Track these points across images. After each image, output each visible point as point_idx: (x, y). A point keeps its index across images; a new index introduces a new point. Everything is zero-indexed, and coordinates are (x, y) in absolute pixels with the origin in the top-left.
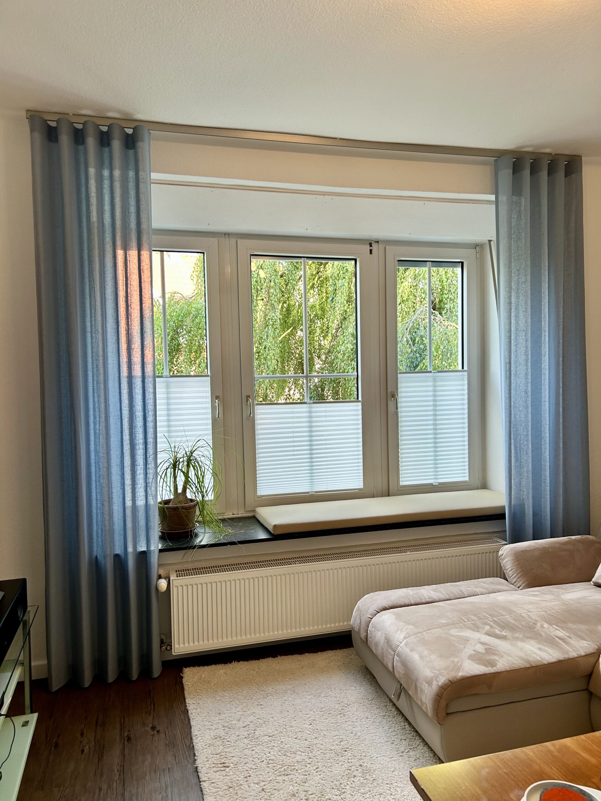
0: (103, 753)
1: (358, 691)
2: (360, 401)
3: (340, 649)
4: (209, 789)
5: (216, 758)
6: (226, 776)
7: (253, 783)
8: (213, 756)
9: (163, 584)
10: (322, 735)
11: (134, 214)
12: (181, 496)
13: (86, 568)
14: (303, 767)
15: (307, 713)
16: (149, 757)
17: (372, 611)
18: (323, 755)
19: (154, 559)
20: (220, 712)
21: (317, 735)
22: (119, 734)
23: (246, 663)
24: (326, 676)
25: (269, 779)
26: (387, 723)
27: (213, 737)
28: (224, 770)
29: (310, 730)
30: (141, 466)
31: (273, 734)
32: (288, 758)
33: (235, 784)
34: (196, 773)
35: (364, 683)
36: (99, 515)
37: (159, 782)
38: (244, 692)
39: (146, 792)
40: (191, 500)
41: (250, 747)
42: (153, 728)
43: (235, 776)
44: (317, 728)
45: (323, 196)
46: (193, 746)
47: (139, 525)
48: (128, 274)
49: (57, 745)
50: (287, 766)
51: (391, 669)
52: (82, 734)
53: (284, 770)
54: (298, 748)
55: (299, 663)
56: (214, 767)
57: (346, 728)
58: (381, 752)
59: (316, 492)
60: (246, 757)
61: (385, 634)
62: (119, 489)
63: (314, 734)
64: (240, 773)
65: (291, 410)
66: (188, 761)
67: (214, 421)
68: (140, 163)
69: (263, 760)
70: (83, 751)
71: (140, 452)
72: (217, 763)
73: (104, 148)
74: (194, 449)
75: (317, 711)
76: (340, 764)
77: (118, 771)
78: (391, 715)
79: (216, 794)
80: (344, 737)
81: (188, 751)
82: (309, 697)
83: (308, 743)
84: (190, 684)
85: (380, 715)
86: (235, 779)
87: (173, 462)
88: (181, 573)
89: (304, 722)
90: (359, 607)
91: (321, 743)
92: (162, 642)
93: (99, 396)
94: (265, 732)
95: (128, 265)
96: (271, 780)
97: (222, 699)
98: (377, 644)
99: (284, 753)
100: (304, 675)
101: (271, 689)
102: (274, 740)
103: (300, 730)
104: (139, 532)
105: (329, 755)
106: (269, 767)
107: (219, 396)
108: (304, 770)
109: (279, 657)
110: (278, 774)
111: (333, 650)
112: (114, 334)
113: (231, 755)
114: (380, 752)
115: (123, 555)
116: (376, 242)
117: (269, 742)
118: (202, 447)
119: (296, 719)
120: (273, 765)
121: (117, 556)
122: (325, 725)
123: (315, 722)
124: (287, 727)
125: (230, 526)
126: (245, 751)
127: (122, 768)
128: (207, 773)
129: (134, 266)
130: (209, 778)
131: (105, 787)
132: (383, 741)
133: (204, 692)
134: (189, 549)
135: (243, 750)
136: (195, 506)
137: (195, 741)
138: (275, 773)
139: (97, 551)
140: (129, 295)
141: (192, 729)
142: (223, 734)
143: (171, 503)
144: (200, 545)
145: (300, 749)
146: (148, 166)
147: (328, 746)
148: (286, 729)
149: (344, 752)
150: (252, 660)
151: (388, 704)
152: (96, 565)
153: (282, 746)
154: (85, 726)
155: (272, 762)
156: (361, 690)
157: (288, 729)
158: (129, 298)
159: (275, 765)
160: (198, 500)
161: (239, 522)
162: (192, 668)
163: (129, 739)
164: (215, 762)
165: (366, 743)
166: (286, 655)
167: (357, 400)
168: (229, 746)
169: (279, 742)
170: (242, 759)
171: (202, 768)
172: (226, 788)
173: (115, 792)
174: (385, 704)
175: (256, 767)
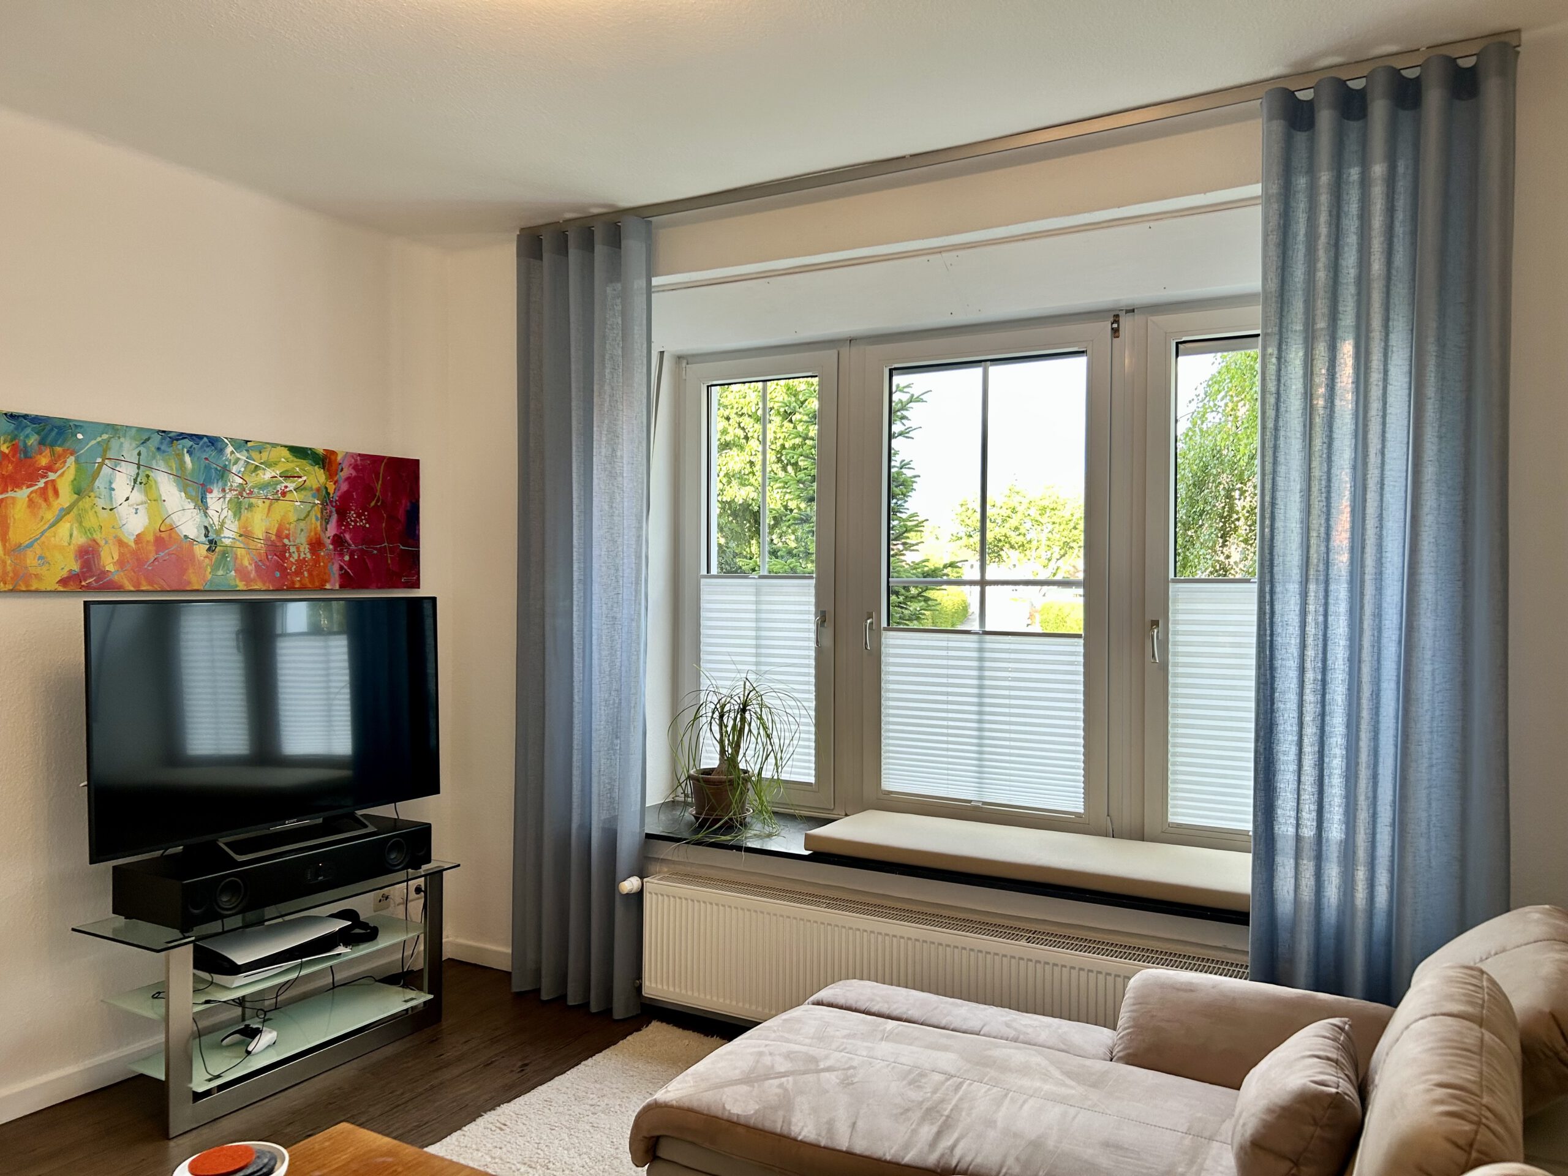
40: (746, 772)
45: (939, 256)
59: (984, 803)
65: (944, 644)
116: (1127, 311)
143: (713, 774)
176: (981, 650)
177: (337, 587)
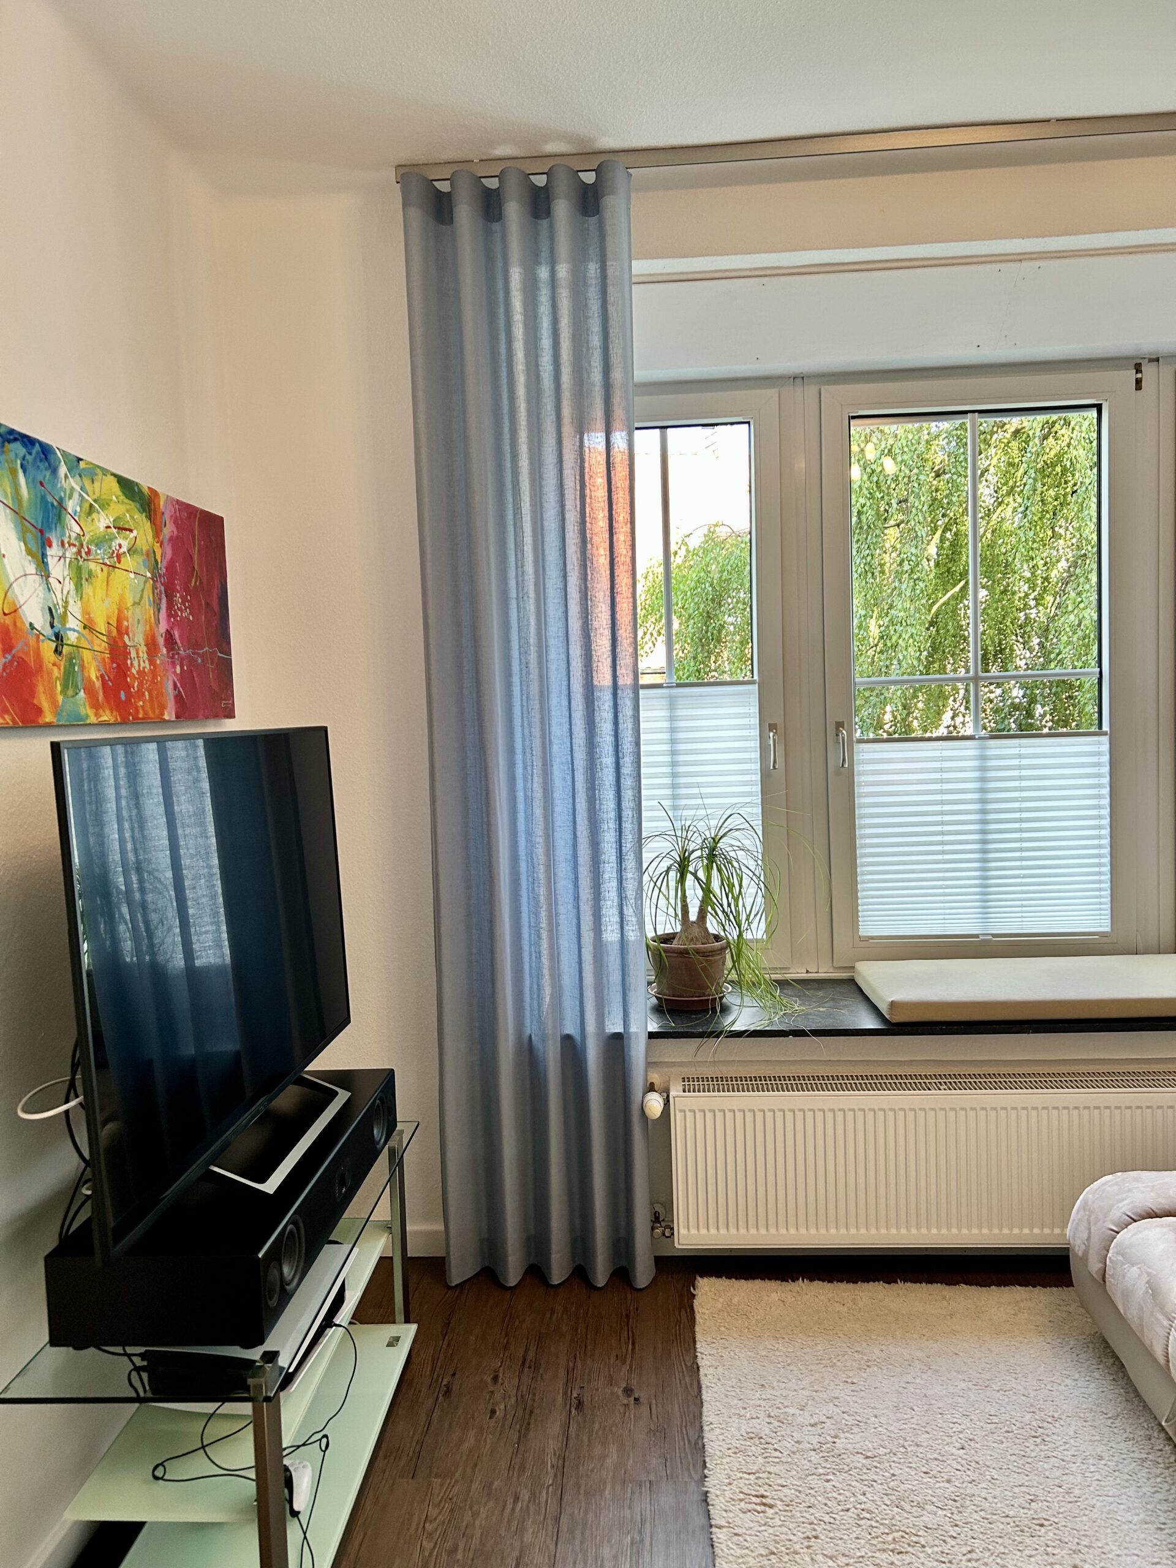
0: (529, 1424)
1: (1083, 1390)
2: (1105, 734)
3: (1044, 1286)
4: (728, 1546)
5: (747, 1482)
6: (765, 1525)
7: (823, 1554)
8: (741, 1475)
9: (654, 1104)
10: (989, 1478)
11: (598, 350)
12: (695, 927)
13: (511, 1057)
14: (937, 1543)
15: (955, 1420)
16: (613, 1450)
17: (1118, 1214)
18: (985, 1524)
19: (638, 1049)
20: (764, 1383)
21: (975, 1476)
22: (561, 1391)
23: (827, 1285)
24: (1007, 1343)
25: (859, 1554)
26: (1148, 1479)
27: (745, 1434)
28: (762, 1512)
29: (960, 1460)
30: (611, 865)
31: (875, 1453)
32: (905, 1515)
33: (783, 1549)
34: (704, 1504)
35: (1096, 1374)
36: (534, 955)
37: (630, 1507)
38: (819, 1347)
39: (602, 1523)
40: (717, 938)
41: (821, 1471)
42: (628, 1391)
43: (784, 1529)
44: (977, 1459)
45: (1017, 265)
46: (704, 1445)
47: (608, 981)
48: (587, 477)
49: (448, 1392)
50: (901, 1533)
51: (1162, 1360)
52: (495, 1379)
53: (894, 1539)
54: (929, 1498)
55: (945, 1303)
56: (741, 1500)
57: (1047, 1473)
58: (1129, 1546)
59: (994, 935)
60: (812, 1492)
61: (1149, 1274)
62: (570, 907)
63: (968, 1472)
64: (794, 1525)
65: (937, 754)
66: (691, 1477)
67: (766, 776)
68: (609, 241)
69: (848, 1506)
70: (493, 1412)
71: (609, 838)
72: (749, 1492)
73: (539, 221)
74: (721, 834)
75: (979, 1420)
76: (1027, 1552)
77: (552, 1466)
78: (1160, 1460)
79: (741, 1561)
80: (1040, 1492)
81: (692, 1454)
82: (963, 1385)
83: (952, 1489)
84: (707, 1312)
85: (1132, 1455)
86: (783, 1537)
87: (678, 859)
88: (692, 1084)
89: (948, 1440)
90: (1085, 1202)
91: (983, 1495)
92: (656, 1219)
93: (530, 725)
94: (858, 1446)
95: (587, 458)
96: (863, 1557)
97: (770, 1355)
98: (1127, 1295)
99: (897, 1503)
100: (954, 1332)
101: (877, 1351)
102: (876, 1467)
103: (936, 1456)
104: (608, 994)
105: (1002, 1527)
106: (860, 1526)
107: (776, 724)
108: (940, 1549)
109: (901, 1284)
110: (878, 1548)
111: (1027, 1286)
112: (559, 601)
113: (779, 1481)
114: (1125, 1545)
115: (578, 1037)
116: (1151, 360)
117: (865, 1471)
118: (737, 830)
119: (929, 1430)
120: (869, 1522)
121: (567, 1039)
122: (996, 1455)
123: (972, 1444)
124: (906, 1444)
125: (799, 997)
126: (810, 1478)
127: (561, 1462)
128: (726, 1511)
129: (599, 459)
130: (729, 1523)
131: (525, 1495)
132: (1136, 1518)
133: (735, 1336)
134: (708, 1037)
135: (807, 1476)
136: (722, 950)
137: (708, 1435)
138: (873, 1542)
139: (530, 1027)
140: (588, 519)
141: (705, 1409)
142: (767, 1431)
143: (675, 941)
144: (731, 1031)
145: (934, 1500)
146: (625, 246)
147: (999, 1505)
148: (904, 1447)
149: (1038, 1528)
150: (841, 1281)
151: (1156, 1434)
152: (529, 1055)
153: (892, 1483)
154: (502, 1363)
155: (868, 1516)
156: (1089, 1391)
157: (909, 1449)
158: (588, 525)
159: (874, 1524)
160: (730, 938)
161: (819, 989)
162: (713, 1279)
163: (580, 1405)
164: (745, 1490)
165: (1094, 1516)
166: (915, 1282)
167: (1100, 733)
168: (777, 1460)
169: (886, 1474)
170: (803, 1496)
171: (717, 1496)
172: (763, 1552)
173: (544, 1511)
174: (1148, 1433)
175: (832, 1521)
176: (983, 758)
177: (173, 718)
